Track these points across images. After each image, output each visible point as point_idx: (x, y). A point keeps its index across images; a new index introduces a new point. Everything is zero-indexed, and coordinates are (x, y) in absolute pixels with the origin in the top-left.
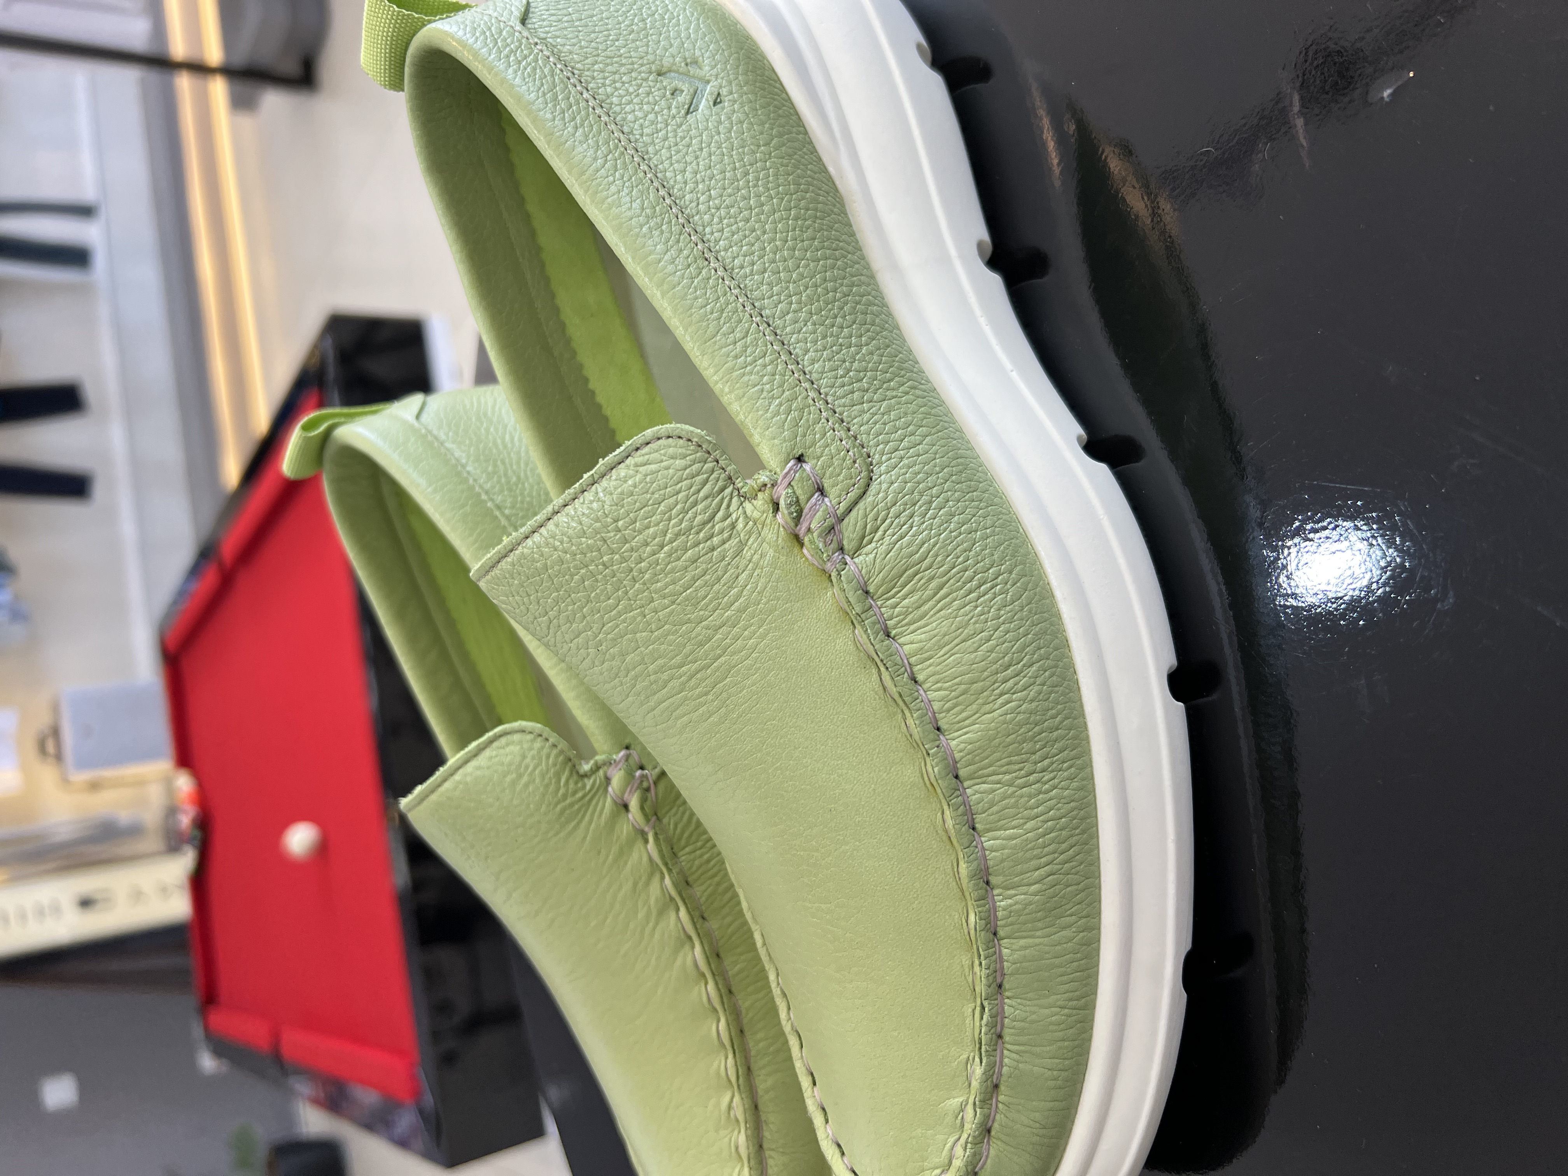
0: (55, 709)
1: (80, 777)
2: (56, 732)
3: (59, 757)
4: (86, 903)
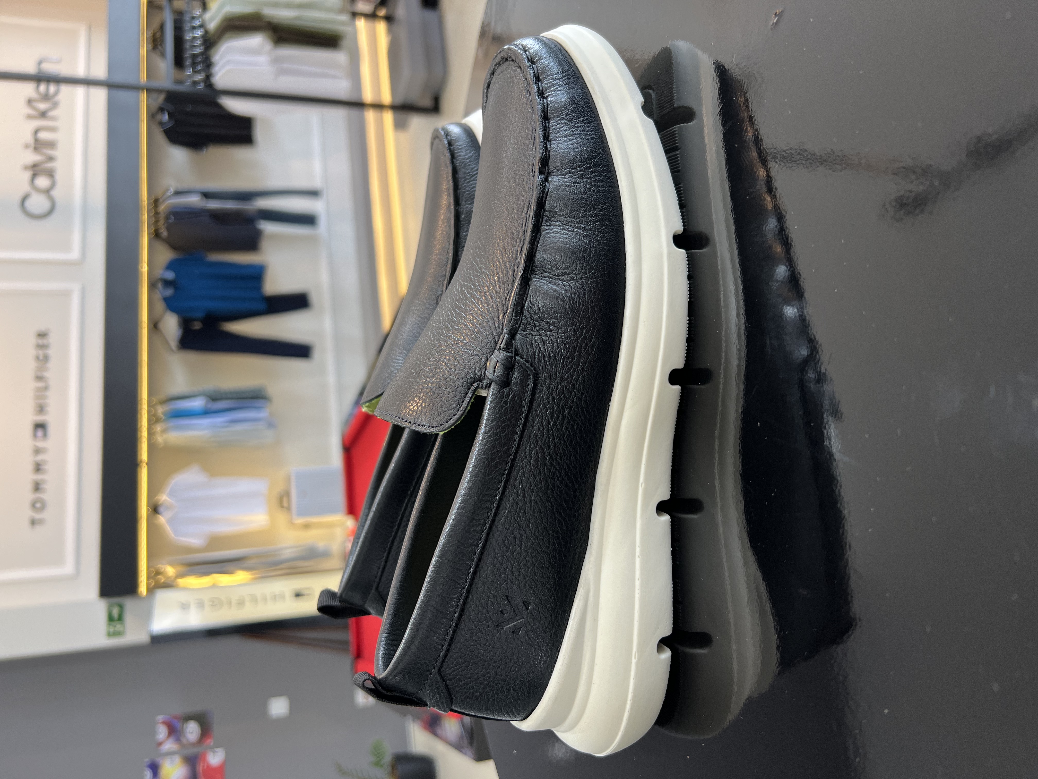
0: (288, 480)
1: (300, 521)
2: (287, 494)
3: (289, 509)
4: (298, 595)
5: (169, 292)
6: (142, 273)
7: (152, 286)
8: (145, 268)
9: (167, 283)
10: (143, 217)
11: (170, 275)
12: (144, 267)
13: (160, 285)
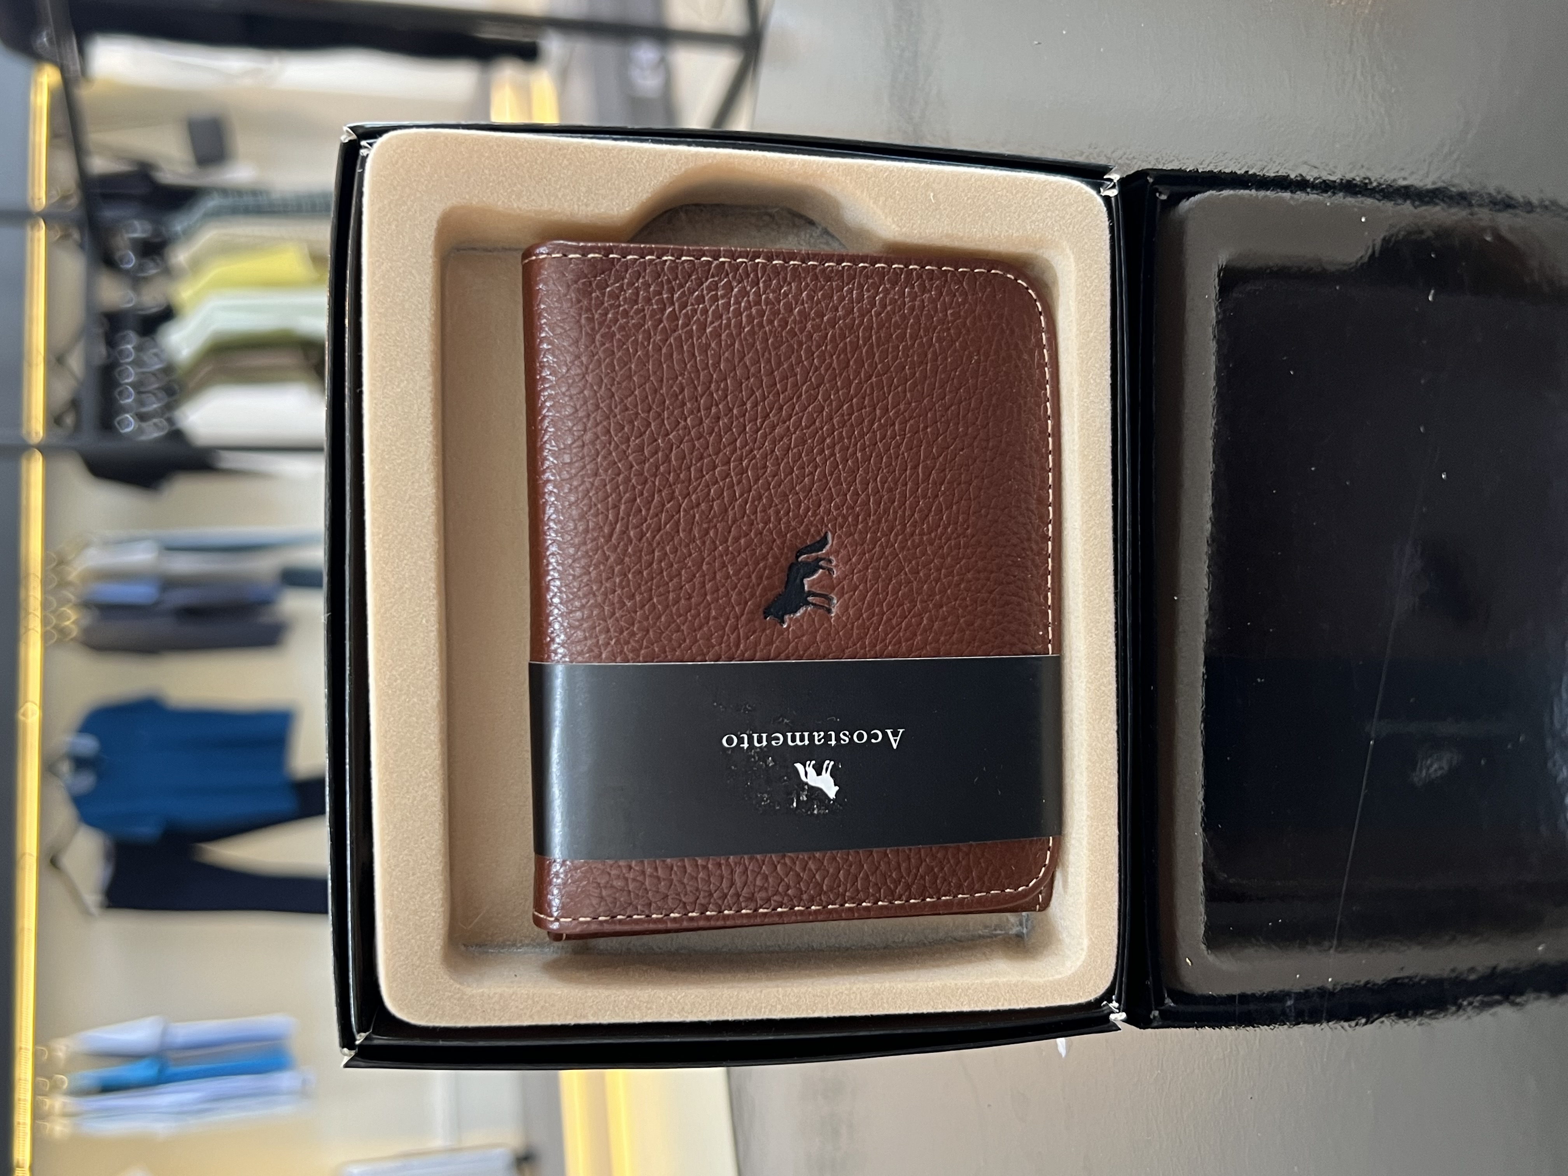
5: (86, 781)
6: (25, 724)
7: (48, 768)
8: (33, 714)
9: (80, 763)
10: (32, 593)
11: (88, 745)
12: (30, 713)
13: (65, 768)
